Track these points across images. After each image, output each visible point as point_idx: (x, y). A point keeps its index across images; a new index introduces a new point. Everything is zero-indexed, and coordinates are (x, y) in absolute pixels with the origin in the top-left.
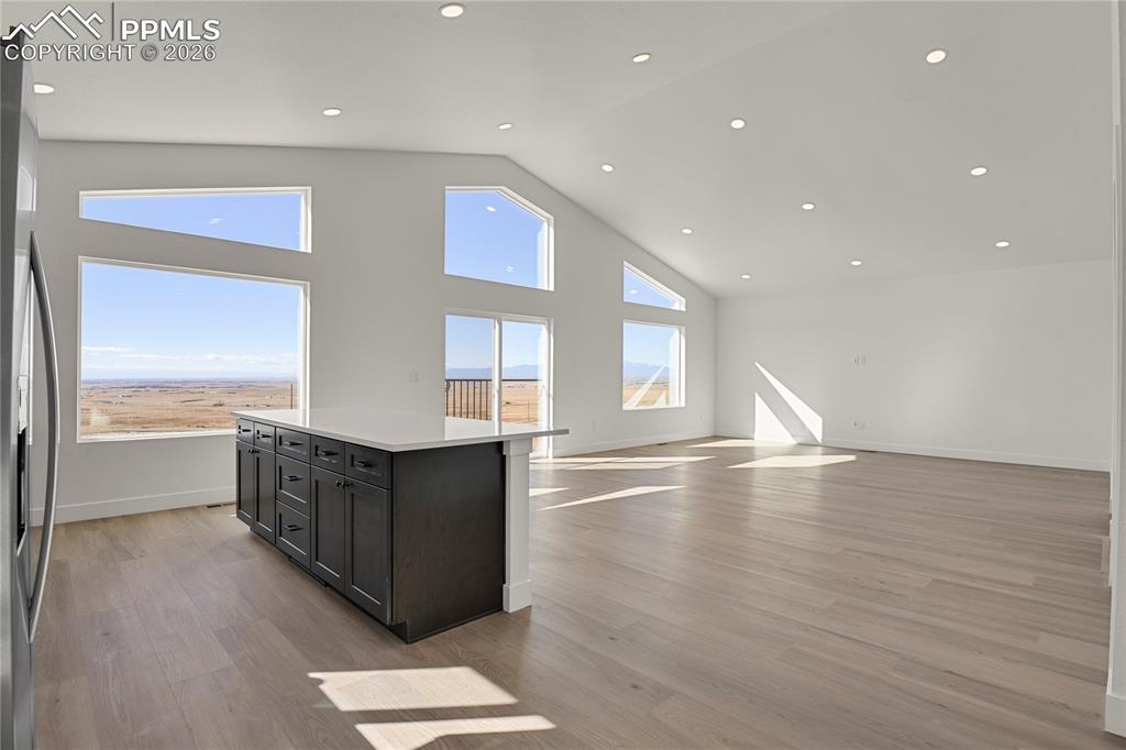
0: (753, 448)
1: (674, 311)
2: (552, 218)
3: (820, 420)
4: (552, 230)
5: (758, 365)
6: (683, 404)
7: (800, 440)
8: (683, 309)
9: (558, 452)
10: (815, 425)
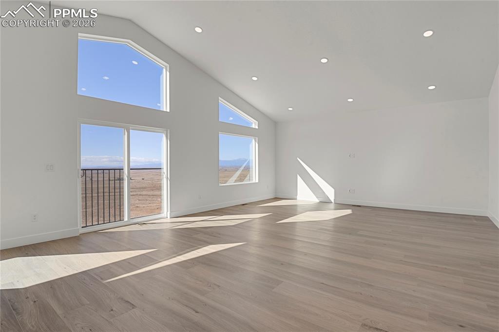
0: (296, 205)
1: (251, 128)
2: (168, 65)
3: (333, 190)
4: (168, 73)
5: (298, 159)
6: (257, 181)
7: (321, 200)
8: (257, 127)
9: (174, 214)
10: (330, 192)
